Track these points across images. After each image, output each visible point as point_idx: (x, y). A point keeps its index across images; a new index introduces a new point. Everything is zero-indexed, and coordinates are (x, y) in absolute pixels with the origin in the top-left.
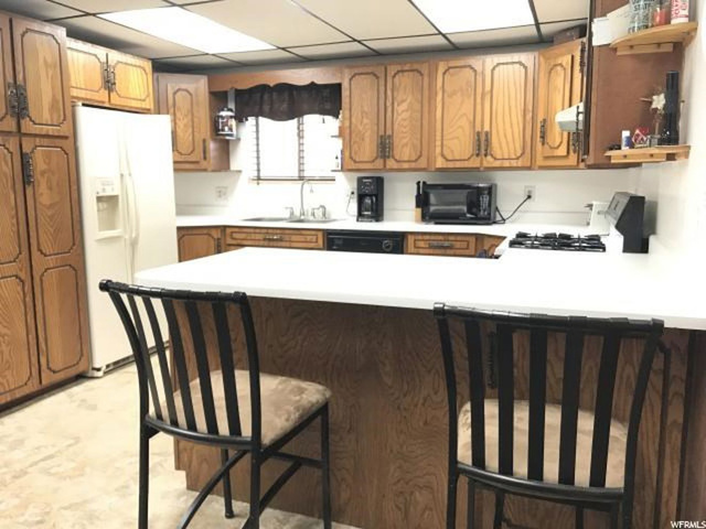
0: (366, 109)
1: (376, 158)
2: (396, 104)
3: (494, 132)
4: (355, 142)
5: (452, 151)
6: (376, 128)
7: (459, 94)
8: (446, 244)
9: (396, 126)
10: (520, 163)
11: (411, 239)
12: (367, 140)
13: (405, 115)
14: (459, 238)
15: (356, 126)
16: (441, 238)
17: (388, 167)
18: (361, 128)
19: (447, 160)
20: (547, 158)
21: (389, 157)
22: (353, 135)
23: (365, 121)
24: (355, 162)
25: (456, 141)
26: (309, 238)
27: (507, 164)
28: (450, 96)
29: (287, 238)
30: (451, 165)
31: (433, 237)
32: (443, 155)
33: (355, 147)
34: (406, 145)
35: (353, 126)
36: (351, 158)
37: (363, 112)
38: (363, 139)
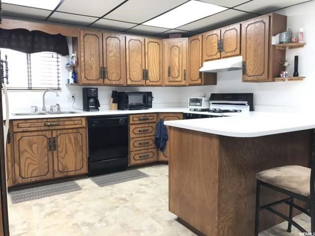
0: (92, 53)
1: (99, 78)
2: (108, 52)
3: (149, 70)
4: (87, 69)
5: (134, 78)
6: (98, 63)
7: (135, 52)
8: (146, 118)
9: (108, 63)
10: (158, 84)
11: (131, 117)
12: (94, 69)
13: (113, 58)
14: (150, 115)
15: (88, 61)
16: (143, 115)
17: (105, 83)
18: (90, 62)
19: (132, 81)
20: (170, 82)
21: (106, 78)
22: (86, 66)
23: (92, 59)
24: (88, 80)
25: (135, 73)
26: (76, 122)
27: (154, 84)
28: (132, 52)
29: (62, 123)
30: (134, 83)
31: (140, 116)
32: (130, 79)
33: (87, 72)
34: (114, 73)
35: (86, 61)
36: (85, 77)
37: (91, 54)
38: (92, 68)
